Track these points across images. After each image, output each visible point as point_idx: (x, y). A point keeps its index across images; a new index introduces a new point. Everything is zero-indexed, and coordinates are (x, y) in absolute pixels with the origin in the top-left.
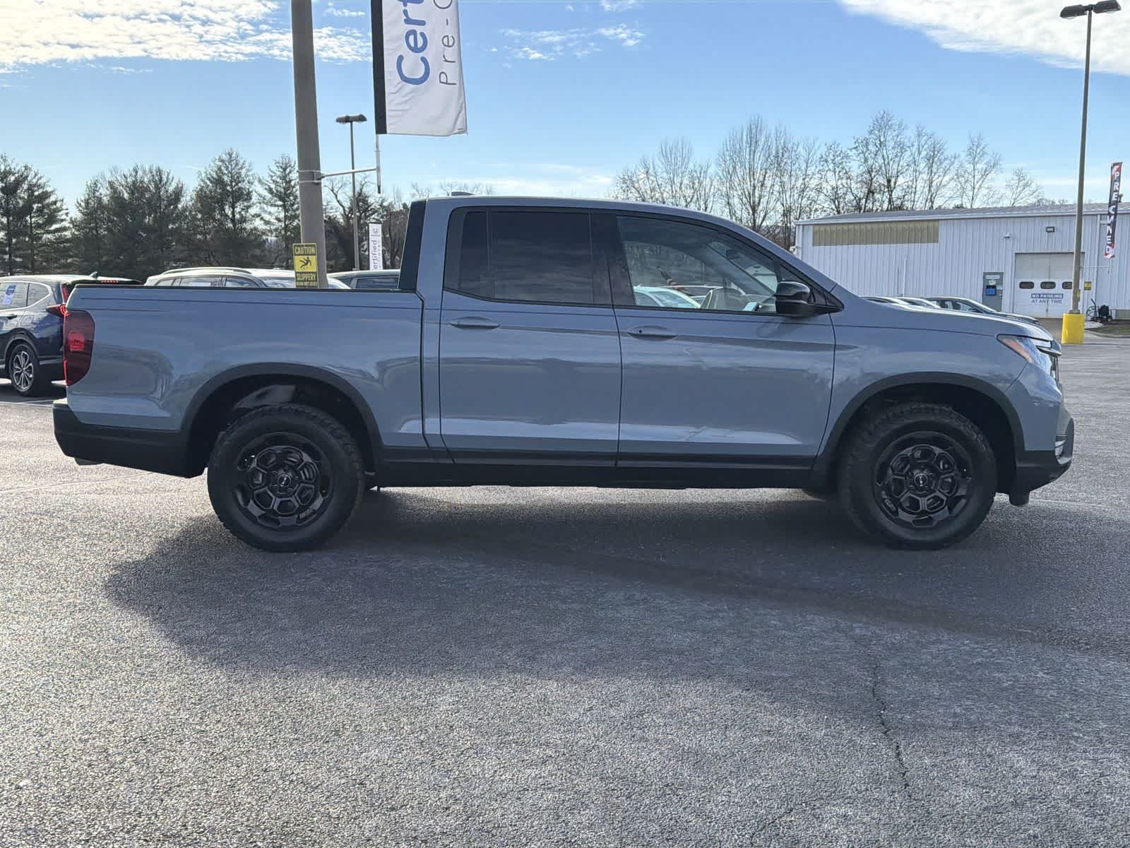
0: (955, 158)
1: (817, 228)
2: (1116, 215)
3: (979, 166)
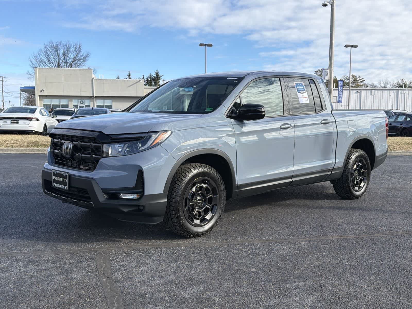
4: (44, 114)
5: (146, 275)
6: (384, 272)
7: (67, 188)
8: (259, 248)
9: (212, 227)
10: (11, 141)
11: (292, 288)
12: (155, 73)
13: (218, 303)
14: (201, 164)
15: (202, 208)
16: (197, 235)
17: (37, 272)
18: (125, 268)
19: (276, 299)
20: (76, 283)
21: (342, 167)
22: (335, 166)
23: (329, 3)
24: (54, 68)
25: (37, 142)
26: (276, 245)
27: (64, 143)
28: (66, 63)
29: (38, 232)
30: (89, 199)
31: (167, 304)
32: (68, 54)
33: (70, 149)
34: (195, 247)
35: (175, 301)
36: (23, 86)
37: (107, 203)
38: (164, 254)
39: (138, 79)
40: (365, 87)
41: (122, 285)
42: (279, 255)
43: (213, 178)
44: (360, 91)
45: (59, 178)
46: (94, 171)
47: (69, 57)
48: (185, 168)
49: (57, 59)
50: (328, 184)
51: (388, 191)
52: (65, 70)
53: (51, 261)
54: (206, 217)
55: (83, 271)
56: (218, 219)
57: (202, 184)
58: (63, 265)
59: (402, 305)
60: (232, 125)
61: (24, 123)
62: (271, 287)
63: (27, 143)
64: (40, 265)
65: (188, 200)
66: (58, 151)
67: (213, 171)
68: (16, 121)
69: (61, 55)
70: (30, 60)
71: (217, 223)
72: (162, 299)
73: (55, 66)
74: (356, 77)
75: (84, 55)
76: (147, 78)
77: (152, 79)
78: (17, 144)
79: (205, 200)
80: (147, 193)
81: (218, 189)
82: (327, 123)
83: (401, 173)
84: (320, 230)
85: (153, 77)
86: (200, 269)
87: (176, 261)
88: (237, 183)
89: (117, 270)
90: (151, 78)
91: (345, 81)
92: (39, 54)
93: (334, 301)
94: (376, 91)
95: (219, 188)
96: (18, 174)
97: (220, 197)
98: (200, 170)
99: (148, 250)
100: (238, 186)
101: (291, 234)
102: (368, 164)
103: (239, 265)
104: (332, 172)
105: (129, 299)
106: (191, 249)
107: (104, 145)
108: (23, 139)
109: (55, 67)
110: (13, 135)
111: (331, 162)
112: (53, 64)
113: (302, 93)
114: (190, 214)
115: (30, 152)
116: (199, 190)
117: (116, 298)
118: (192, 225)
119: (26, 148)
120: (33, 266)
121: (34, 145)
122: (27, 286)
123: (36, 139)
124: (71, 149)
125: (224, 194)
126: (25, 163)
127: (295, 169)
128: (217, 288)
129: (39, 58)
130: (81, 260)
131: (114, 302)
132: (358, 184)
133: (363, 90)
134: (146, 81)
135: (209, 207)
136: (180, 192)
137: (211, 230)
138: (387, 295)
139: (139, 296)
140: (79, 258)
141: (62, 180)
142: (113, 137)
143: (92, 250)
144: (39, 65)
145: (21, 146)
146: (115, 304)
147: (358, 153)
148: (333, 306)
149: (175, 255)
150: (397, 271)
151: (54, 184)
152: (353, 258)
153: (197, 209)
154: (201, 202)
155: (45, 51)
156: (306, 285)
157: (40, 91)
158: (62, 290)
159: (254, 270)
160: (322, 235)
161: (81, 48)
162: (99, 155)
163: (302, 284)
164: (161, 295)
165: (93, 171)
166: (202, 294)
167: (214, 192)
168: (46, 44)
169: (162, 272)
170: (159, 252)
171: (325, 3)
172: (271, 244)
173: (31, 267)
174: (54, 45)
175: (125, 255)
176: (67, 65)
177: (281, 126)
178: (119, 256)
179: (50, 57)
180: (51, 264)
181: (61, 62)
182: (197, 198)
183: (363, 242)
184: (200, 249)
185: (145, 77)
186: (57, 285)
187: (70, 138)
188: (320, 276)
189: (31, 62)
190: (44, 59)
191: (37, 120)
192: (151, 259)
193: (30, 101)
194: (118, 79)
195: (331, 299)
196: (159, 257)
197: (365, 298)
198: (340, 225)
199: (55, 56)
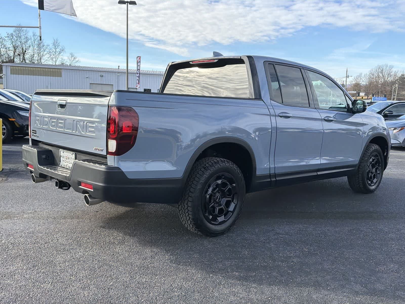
0: (48, 46)
1: (12, 67)
2: (139, 74)
3: (57, 50)
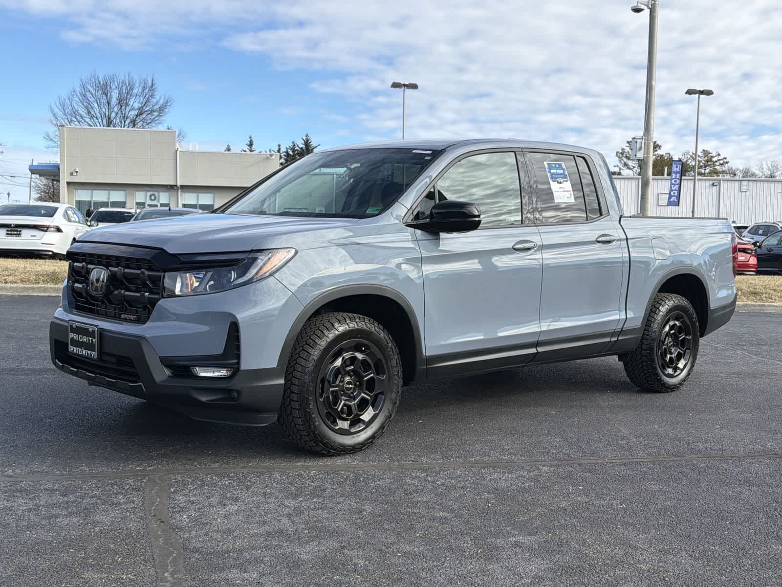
4: (73, 219)
5: (233, 518)
6: (688, 522)
7: (94, 354)
8: (459, 476)
9: (373, 437)
10: (4, 271)
11: (505, 545)
12: (303, 140)
13: (362, 568)
14: (354, 314)
15: (354, 398)
16: (344, 451)
17: (30, 510)
18: (197, 507)
19: (471, 563)
20: (101, 530)
21: (639, 328)
22: (624, 326)
23: (646, 5)
24: (99, 127)
25: (56, 273)
26: (492, 471)
27: (92, 270)
28: (125, 117)
29: (39, 440)
30: (135, 377)
31: (265, 569)
32: (128, 100)
33: (103, 281)
34: (336, 472)
35: (283, 565)
36: (35, 163)
37: (169, 384)
38: (274, 484)
39: (268, 153)
40: (731, 175)
41: (186, 536)
42: (495, 489)
43: (377, 342)
44: (717, 184)
45: (81, 337)
46: (147, 324)
47: (131, 105)
48: (323, 322)
49: (105, 110)
50: (613, 359)
51: (736, 378)
52: (121, 131)
53: (58, 492)
54: (361, 417)
55: (116, 510)
56: (386, 421)
57: (355, 353)
58: (80, 499)
59: (706, 579)
60: (417, 240)
61: (32, 236)
62: (467, 543)
63: (36, 275)
64: (36, 498)
65: (326, 383)
66: (81, 286)
67: (376, 328)
68: (17, 231)
69: (114, 101)
70: (51, 110)
71: (384, 428)
72: (258, 561)
73: (101, 123)
74: (711, 155)
75: (161, 102)
76: (285, 150)
77: (296, 152)
78: (14, 276)
79: (361, 384)
80: (244, 366)
81: (387, 363)
82: (609, 242)
83: (771, 345)
84: (583, 447)
85: (298, 148)
86: (340, 510)
87: (295, 496)
88: (425, 354)
89: (181, 510)
90: (294, 151)
91: (688, 163)
92: (69, 99)
93: (579, 569)
94: (751, 184)
95: (389, 363)
96: (13, 333)
97: (390, 378)
98: (351, 325)
99: (246, 476)
100: (427, 358)
101: (525, 453)
102: (693, 324)
103: (415, 504)
104: (620, 338)
105: (197, 559)
106: (328, 475)
107: (167, 274)
108: (27, 266)
109: (102, 126)
110: (10, 260)
111: (617, 317)
112: (98, 120)
113: (560, 183)
114: (330, 410)
115: (40, 292)
116: (348, 363)
117: (171, 558)
118: (333, 431)
119: (32, 286)
120: (23, 499)
121: (48, 280)
122: (8, 533)
123: (55, 268)
124: (105, 281)
125: (398, 373)
126: (29, 314)
127: (542, 330)
128: (366, 543)
129: (70, 108)
130: (115, 491)
131: (168, 564)
132: (673, 364)
133: (723, 180)
134: (285, 155)
135: (369, 398)
136: (310, 366)
137: (372, 441)
138: (683, 561)
139: (216, 554)
140: (111, 487)
141: (86, 340)
142: (185, 260)
143: (139, 473)
144: (70, 120)
145: (23, 281)
146: (169, 567)
147: (672, 302)
148: (576, 578)
149: (296, 485)
150: (714, 522)
151: (71, 348)
152: (634, 498)
153: (345, 400)
154: (352, 388)
155: (81, 92)
156: (533, 542)
157: (69, 174)
158: (73, 542)
159: (441, 514)
160: (586, 456)
161: (155, 88)
162: (158, 294)
163: (526, 539)
164: (257, 553)
165: (144, 322)
166: (335, 554)
167: (379, 370)
168: (83, 78)
169: (266, 514)
170: (267, 479)
171: (637, 6)
172: (484, 470)
173: (21, 501)
174: (101, 81)
175: (199, 484)
176: (125, 122)
177: (514, 246)
178: (189, 485)
179: (91, 106)
180: (58, 498)
181: (113, 115)
182: (344, 380)
183: (662, 469)
184: (345, 477)
185: (283, 149)
186: (64, 532)
187: (104, 261)
188: (563, 527)
189: (54, 115)
190: (79, 109)
191: (59, 230)
192: (249, 492)
193: (51, 194)
194: (228, 152)
195: (575, 567)
196: (264, 488)
197: (640, 566)
198: (623, 438)
199: (102, 104)
